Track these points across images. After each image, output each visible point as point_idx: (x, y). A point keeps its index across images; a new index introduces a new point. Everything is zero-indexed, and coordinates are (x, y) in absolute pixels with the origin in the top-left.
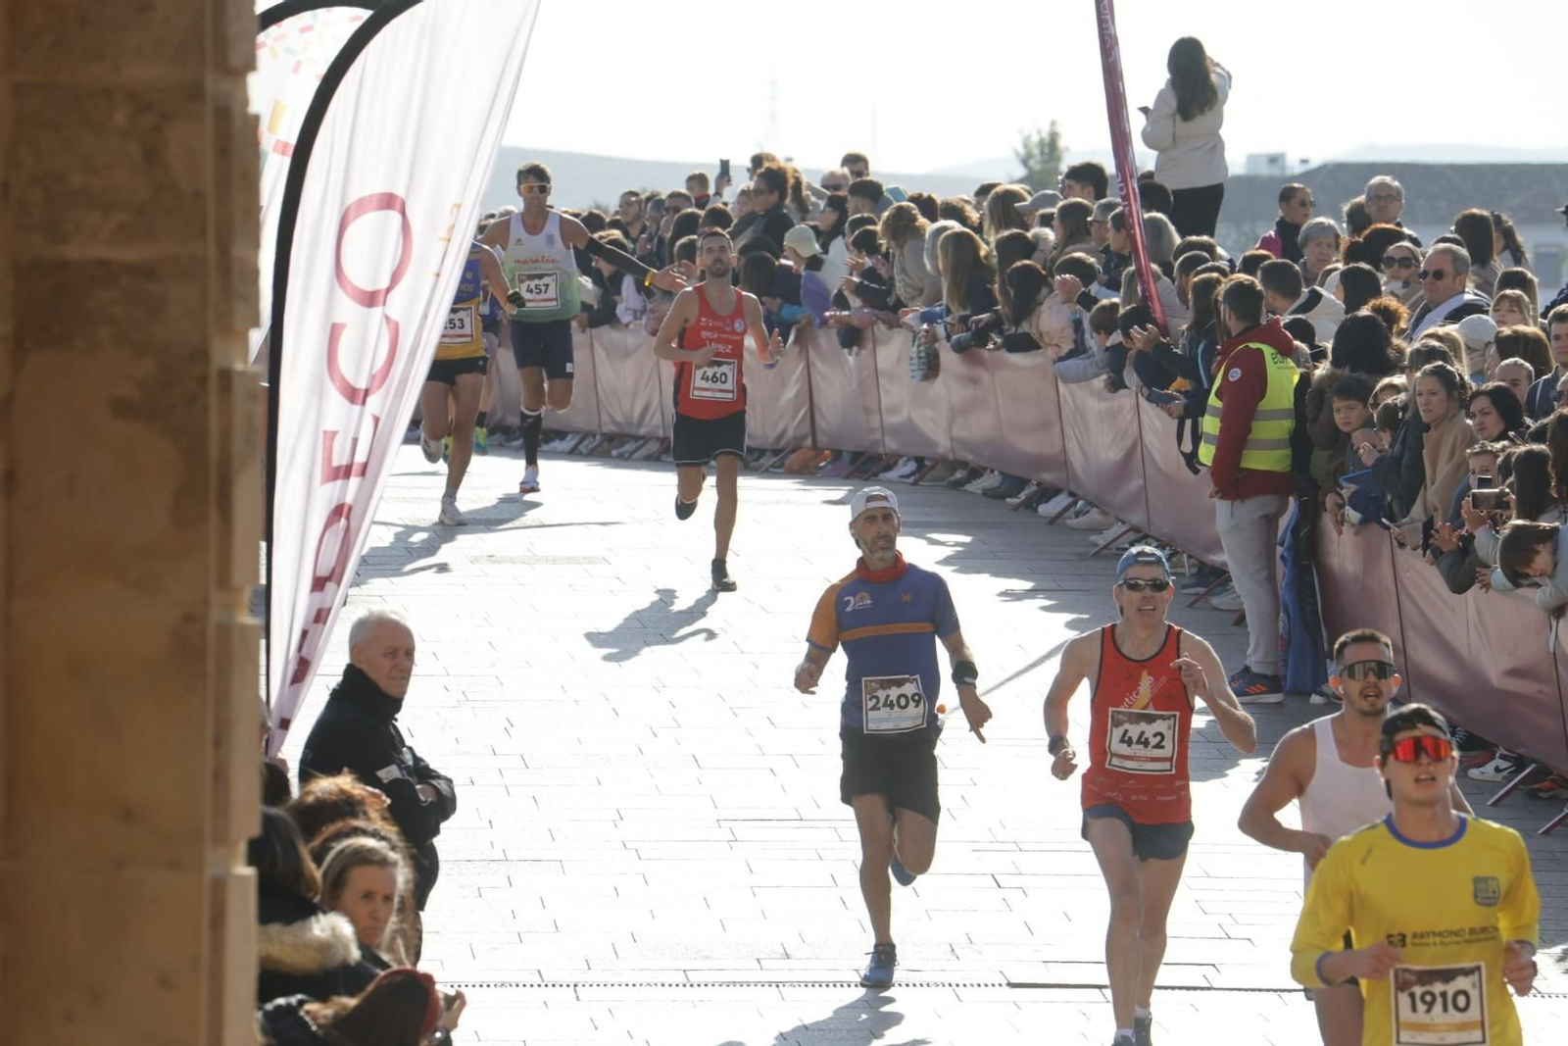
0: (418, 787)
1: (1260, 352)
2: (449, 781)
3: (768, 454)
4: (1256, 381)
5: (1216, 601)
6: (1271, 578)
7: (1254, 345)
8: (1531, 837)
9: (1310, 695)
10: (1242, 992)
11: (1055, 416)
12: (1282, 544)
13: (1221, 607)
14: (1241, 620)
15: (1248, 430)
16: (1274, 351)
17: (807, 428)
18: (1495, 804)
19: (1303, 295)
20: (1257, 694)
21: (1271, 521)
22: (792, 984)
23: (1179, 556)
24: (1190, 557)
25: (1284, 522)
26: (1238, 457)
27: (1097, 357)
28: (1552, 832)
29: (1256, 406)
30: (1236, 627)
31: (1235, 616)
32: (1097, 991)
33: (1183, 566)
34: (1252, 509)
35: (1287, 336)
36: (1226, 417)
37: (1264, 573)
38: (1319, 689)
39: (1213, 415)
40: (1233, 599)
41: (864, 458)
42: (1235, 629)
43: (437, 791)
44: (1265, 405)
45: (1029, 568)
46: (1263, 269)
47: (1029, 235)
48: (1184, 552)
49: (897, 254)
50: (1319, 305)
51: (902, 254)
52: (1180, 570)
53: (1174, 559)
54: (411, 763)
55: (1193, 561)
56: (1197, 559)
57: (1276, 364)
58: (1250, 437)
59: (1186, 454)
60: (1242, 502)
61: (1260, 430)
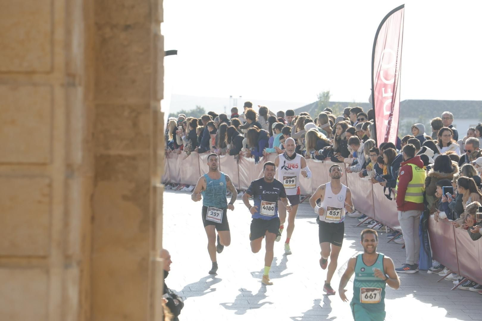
0: (174, 300)
1: (411, 166)
4: (409, 175)
5: (396, 241)
7: (409, 164)
9: (428, 271)
13: (397, 243)
14: (404, 247)
15: (406, 189)
16: (416, 166)
19: (421, 149)
24: (387, 227)
26: (404, 198)
27: (360, 166)
29: (408, 183)
30: (403, 249)
31: (403, 246)
33: (385, 230)
34: (409, 214)
35: (421, 161)
38: (429, 269)
40: (402, 240)
42: (402, 250)
43: (179, 301)
44: (411, 183)
48: (385, 225)
50: (426, 151)
52: (385, 231)
53: (382, 227)
54: (171, 293)
55: (388, 228)
56: (389, 228)
57: (416, 170)
58: (407, 191)
59: (386, 195)
60: (404, 212)
61: (410, 190)
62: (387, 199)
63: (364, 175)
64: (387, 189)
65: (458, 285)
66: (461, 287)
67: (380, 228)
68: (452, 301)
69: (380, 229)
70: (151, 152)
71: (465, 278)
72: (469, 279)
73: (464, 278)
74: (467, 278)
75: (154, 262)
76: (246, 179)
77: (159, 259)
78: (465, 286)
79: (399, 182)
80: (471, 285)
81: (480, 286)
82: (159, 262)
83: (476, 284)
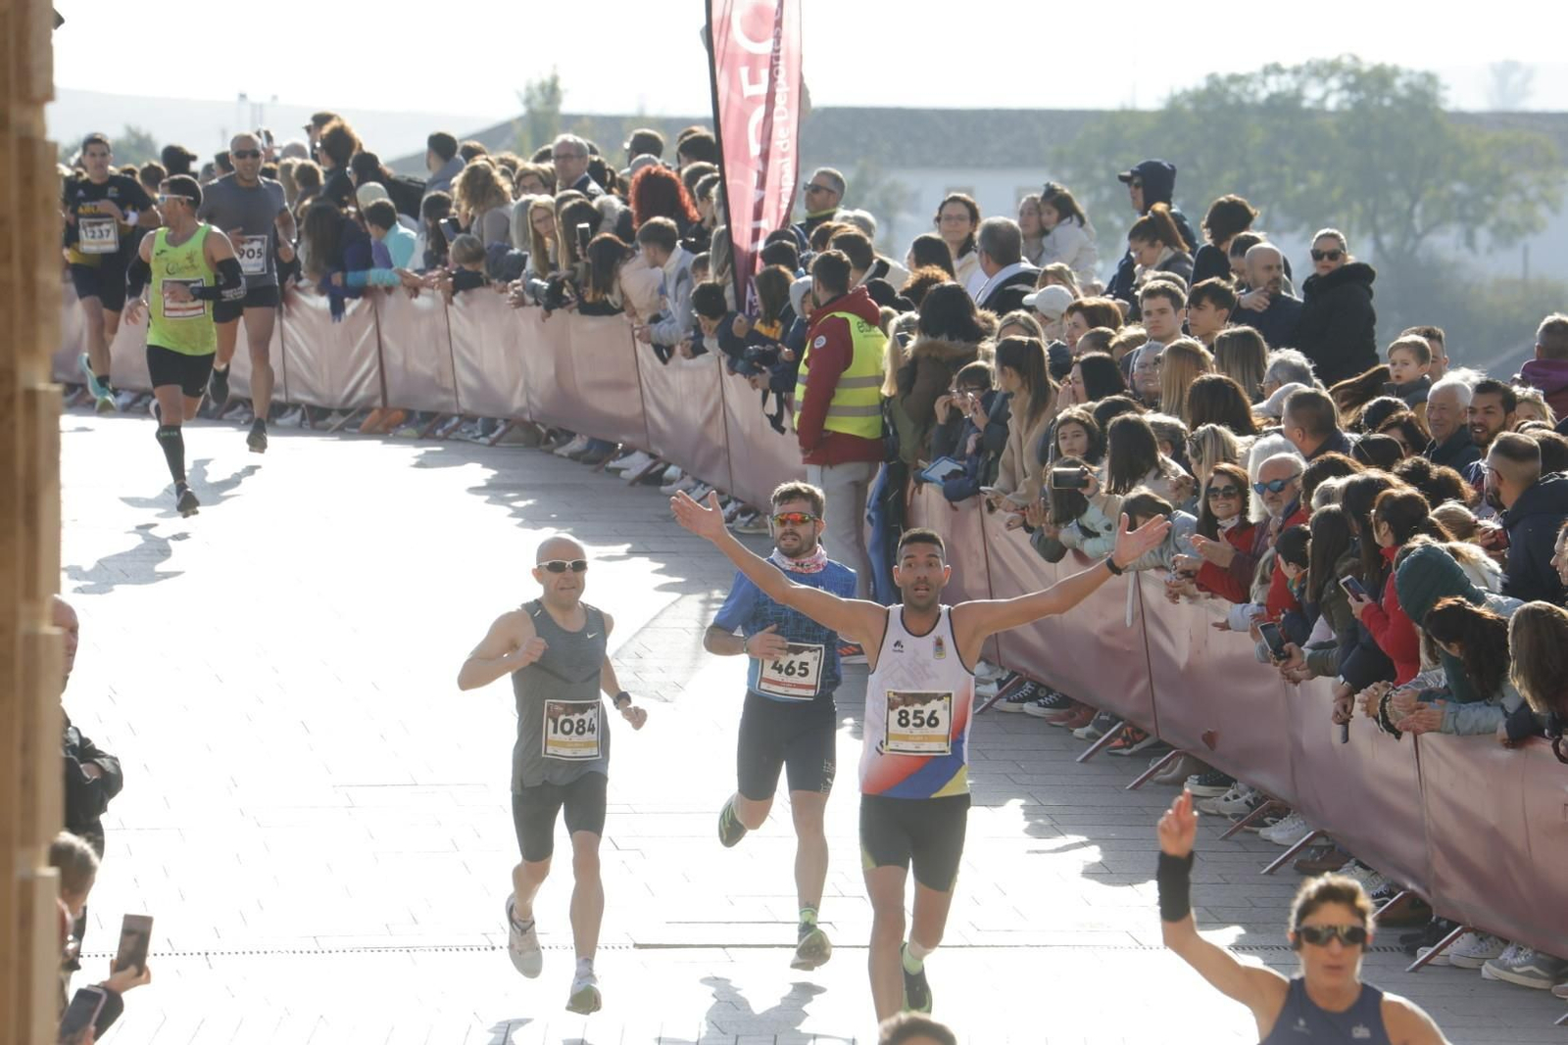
0: (82, 766)
1: (846, 322)
2: (114, 760)
3: (334, 413)
4: (841, 350)
6: (859, 541)
7: (840, 315)
8: (1120, 792)
10: (860, 949)
11: (634, 379)
12: (869, 507)
15: (831, 394)
16: (859, 320)
17: (377, 388)
18: (1084, 760)
20: (849, 655)
21: (860, 487)
22: (422, 949)
23: (761, 517)
25: (873, 487)
26: (822, 421)
27: (677, 324)
28: (1141, 787)
29: (839, 375)
32: (721, 949)
33: (766, 527)
34: (842, 475)
35: (872, 305)
36: (810, 382)
37: (853, 538)
39: (802, 383)
41: (438, 418)
43: (101, 768)
44: (851, 373)
45: (615, 531)
46: (834, 240)
47: (595, 204)
48: (766, 514)
49: (477, 218)
50: (888, 273)
51: (481, 220)
53: (757, 520)
54: (77, 742)
57: (862, 332)
58: (835, 402)
59: (770, 417)
60: (831, 467)
61: (844, 397)
62: (772, 429)
63: (697, 350)
64: (772, 397)
65: (998, 697)
66: (1003, 704)
67: (750, 521)
68: (978, 750)
69: (751, 525)
70: (17, 274)
71: (1017, 677)
72: (1030, 680)
73: (1013, 674)
74: (1024, 674)
75: (33, 640)
76: (310, 368)
77: (48, 629)
78: (1015, 701)
79: (810, 371)
80: (1032, 697)
81: (1057, 699)
82: (49, 637)
83: (1050, 691)
